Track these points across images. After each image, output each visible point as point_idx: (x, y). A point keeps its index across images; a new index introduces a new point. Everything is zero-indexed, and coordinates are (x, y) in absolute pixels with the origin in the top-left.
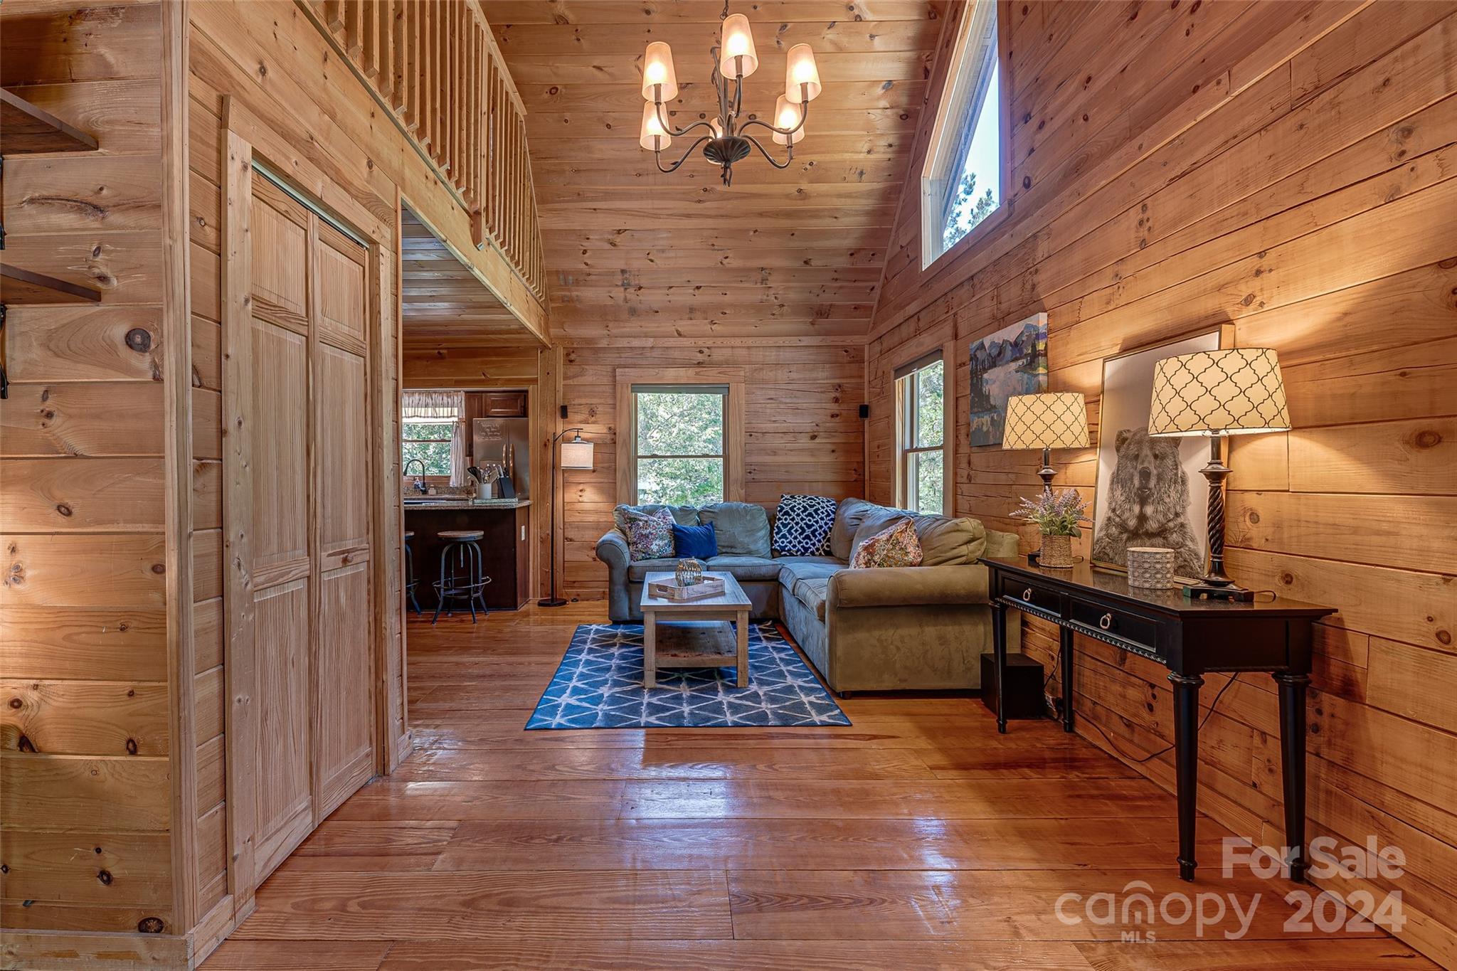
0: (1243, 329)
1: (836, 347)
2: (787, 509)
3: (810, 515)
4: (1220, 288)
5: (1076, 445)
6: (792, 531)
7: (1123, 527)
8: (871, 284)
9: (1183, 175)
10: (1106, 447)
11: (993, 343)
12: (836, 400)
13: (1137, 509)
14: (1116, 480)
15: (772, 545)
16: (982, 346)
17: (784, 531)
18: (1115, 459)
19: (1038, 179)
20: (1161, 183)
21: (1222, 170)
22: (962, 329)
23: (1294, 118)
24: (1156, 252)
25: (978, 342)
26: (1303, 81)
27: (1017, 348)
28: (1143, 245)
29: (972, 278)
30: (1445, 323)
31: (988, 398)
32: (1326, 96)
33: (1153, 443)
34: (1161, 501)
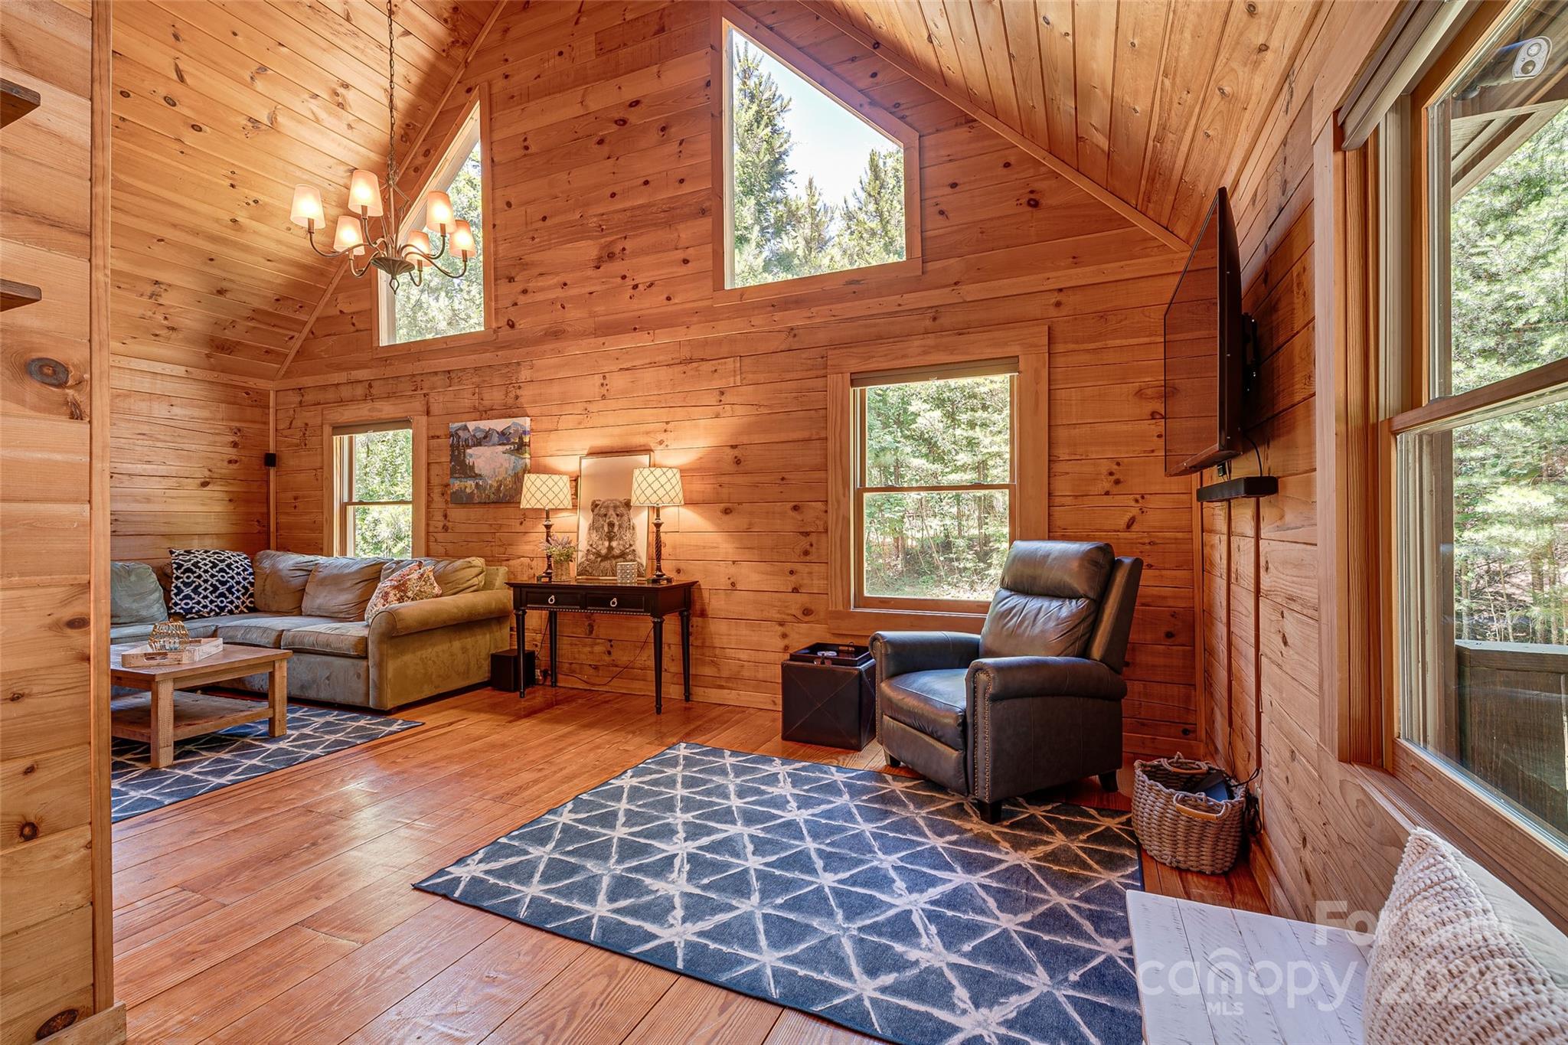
0: (658, 456)
1: (235, 387)
2: (188, 565)
3: (222, 570)
4: (647, 433)
5: (561, 507)
6: (200, 590)
7: (598, 554)
8: (292, 333)
9: (627, 369)
10: (584, 509)
11: (477, 429)
12: (235, 445)
13: (607, 544)
14: (593, 527)
15: (169, 608)
16: (465, 428)
17: (187, 591)
18: (591, 516)
19: (522, 324)
20: (614, 368)
21: (649, 376)
22: (435, 409)
23: (681, 368)
24: (612, 404)
25: (460, 424)
26: (685, 353)
27: (504, 436)
28: (604, 397)
29: (449, 372)
30: (733, 468)
31: (472, 468)
32: (695, 365)
33: (615, 507)
34: (621, 538)
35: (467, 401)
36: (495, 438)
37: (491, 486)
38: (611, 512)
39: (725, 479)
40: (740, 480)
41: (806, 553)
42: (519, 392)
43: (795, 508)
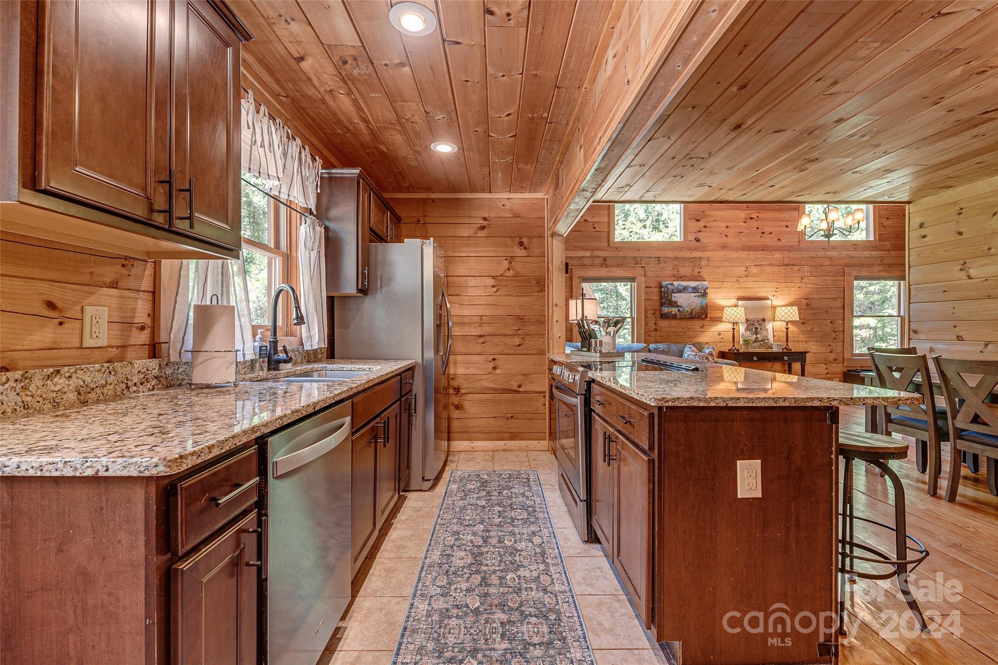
9: (758, 265)
11: (678, 285)
13: (755, 336)
14: (748, 329)
16: (672, 284)
18: (746, 325)
19: (703, 240)
20: (752, 264)
21: (769, 269)
22: (649, 274)
23: (784, 267)
24: (751, 279)
25: (669, 282)
26: (786, 262)
27: (695, 290)
28: (746, 276)
29: (659, 258)
30: (806, 307)
31: (676, 303)
32: (790, 267)
33: (758, 321)
34: (762, 334)
35: (669, 272)
36: (690, 290)
37: (687, 311)
38: (756, 323)
39: (803, 311)
40: (809, 311)
41: (835, 338)
42: (700, 270)
43: (831, 322)
